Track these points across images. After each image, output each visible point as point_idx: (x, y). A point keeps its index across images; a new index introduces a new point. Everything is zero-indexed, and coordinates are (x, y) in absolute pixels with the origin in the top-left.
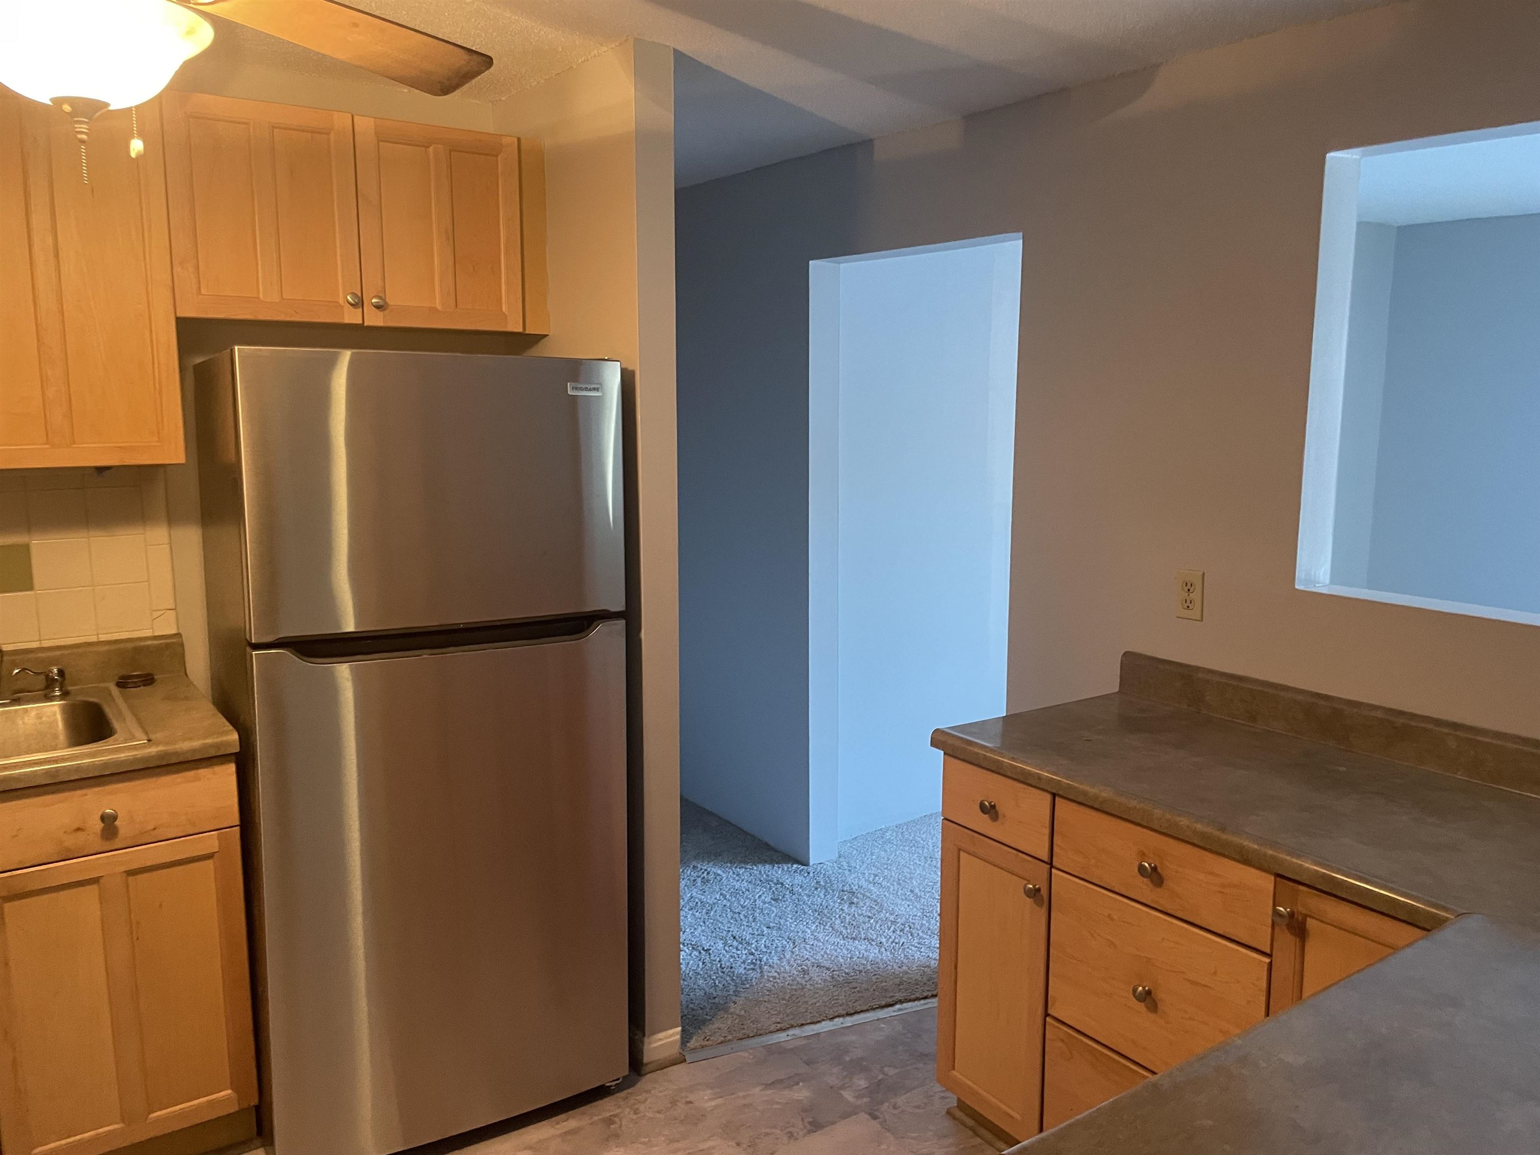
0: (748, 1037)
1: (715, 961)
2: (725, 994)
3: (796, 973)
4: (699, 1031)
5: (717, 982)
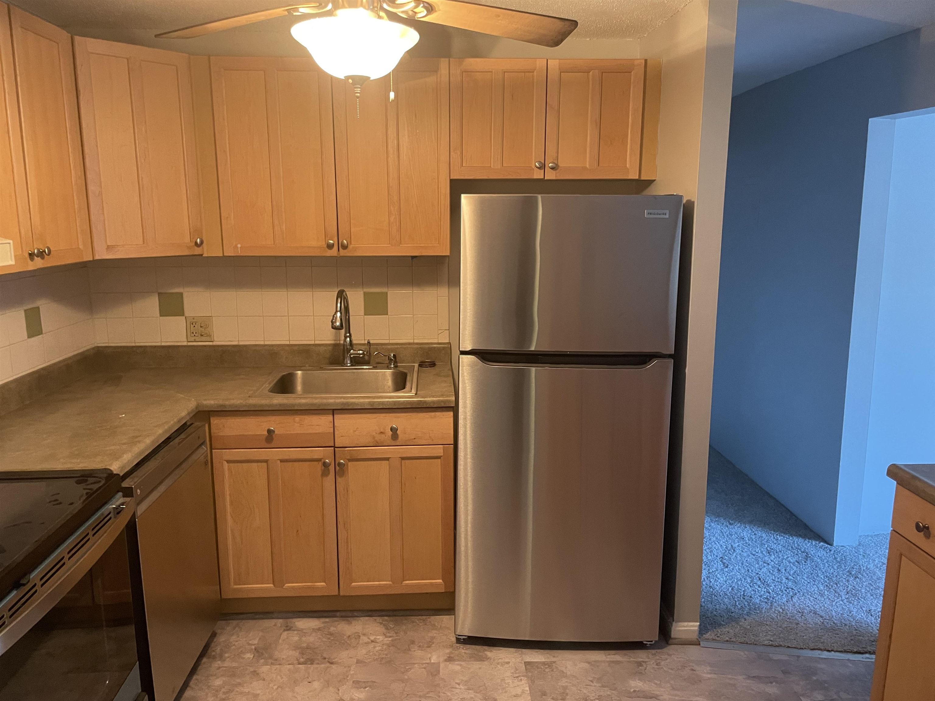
0: (747, 643)
1: (741, 590)
2: (741, 612)
3: (796, 612)
4: (714, 630)
5: (737, 603)
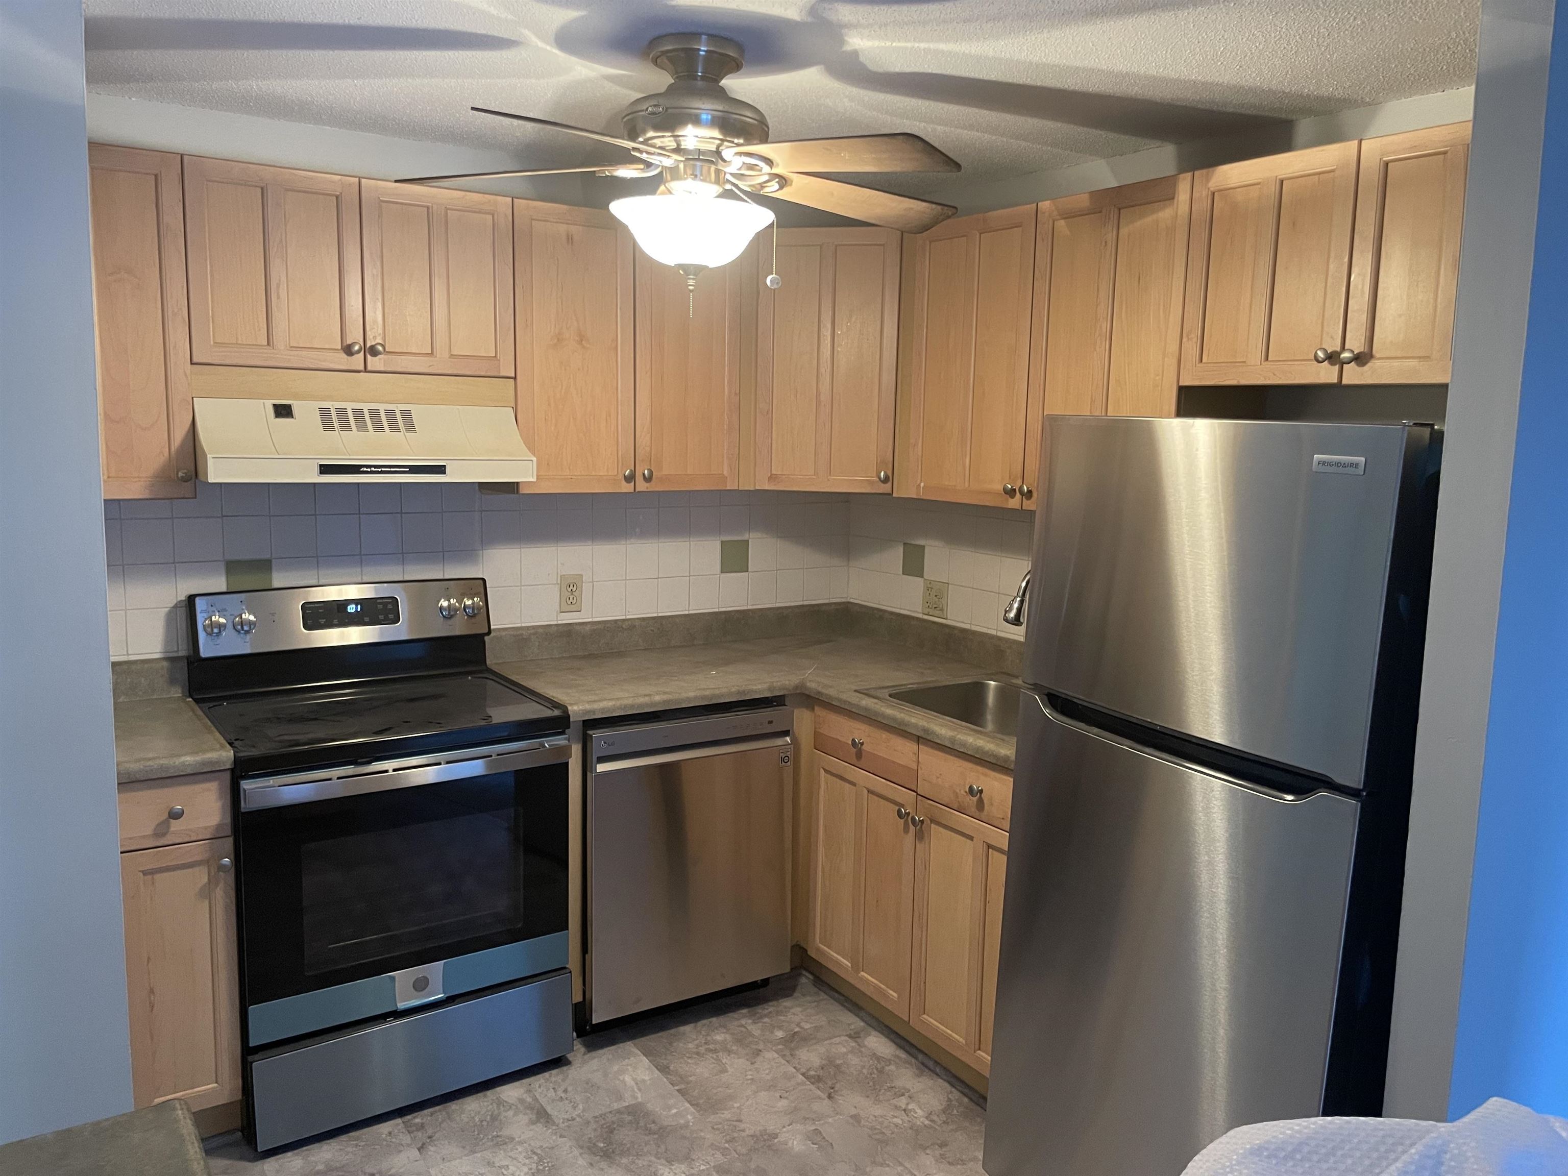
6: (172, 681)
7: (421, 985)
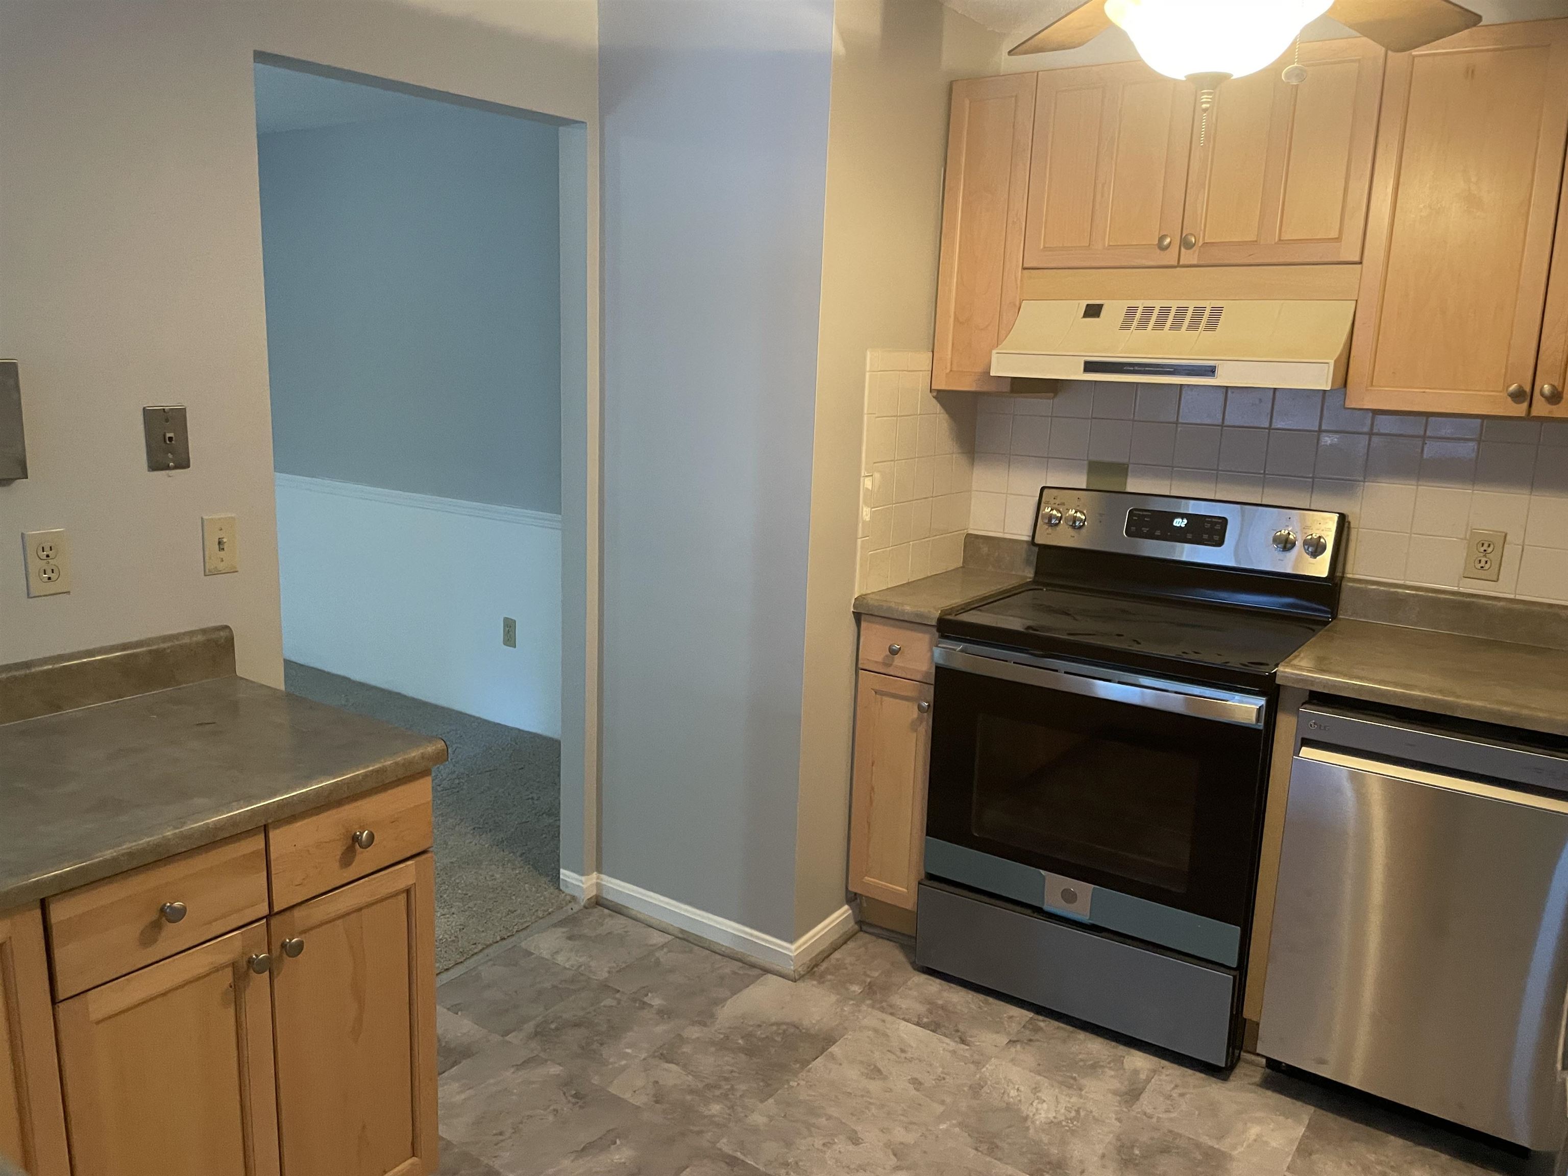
6: (1028, 562)
7: (1069, 897)
